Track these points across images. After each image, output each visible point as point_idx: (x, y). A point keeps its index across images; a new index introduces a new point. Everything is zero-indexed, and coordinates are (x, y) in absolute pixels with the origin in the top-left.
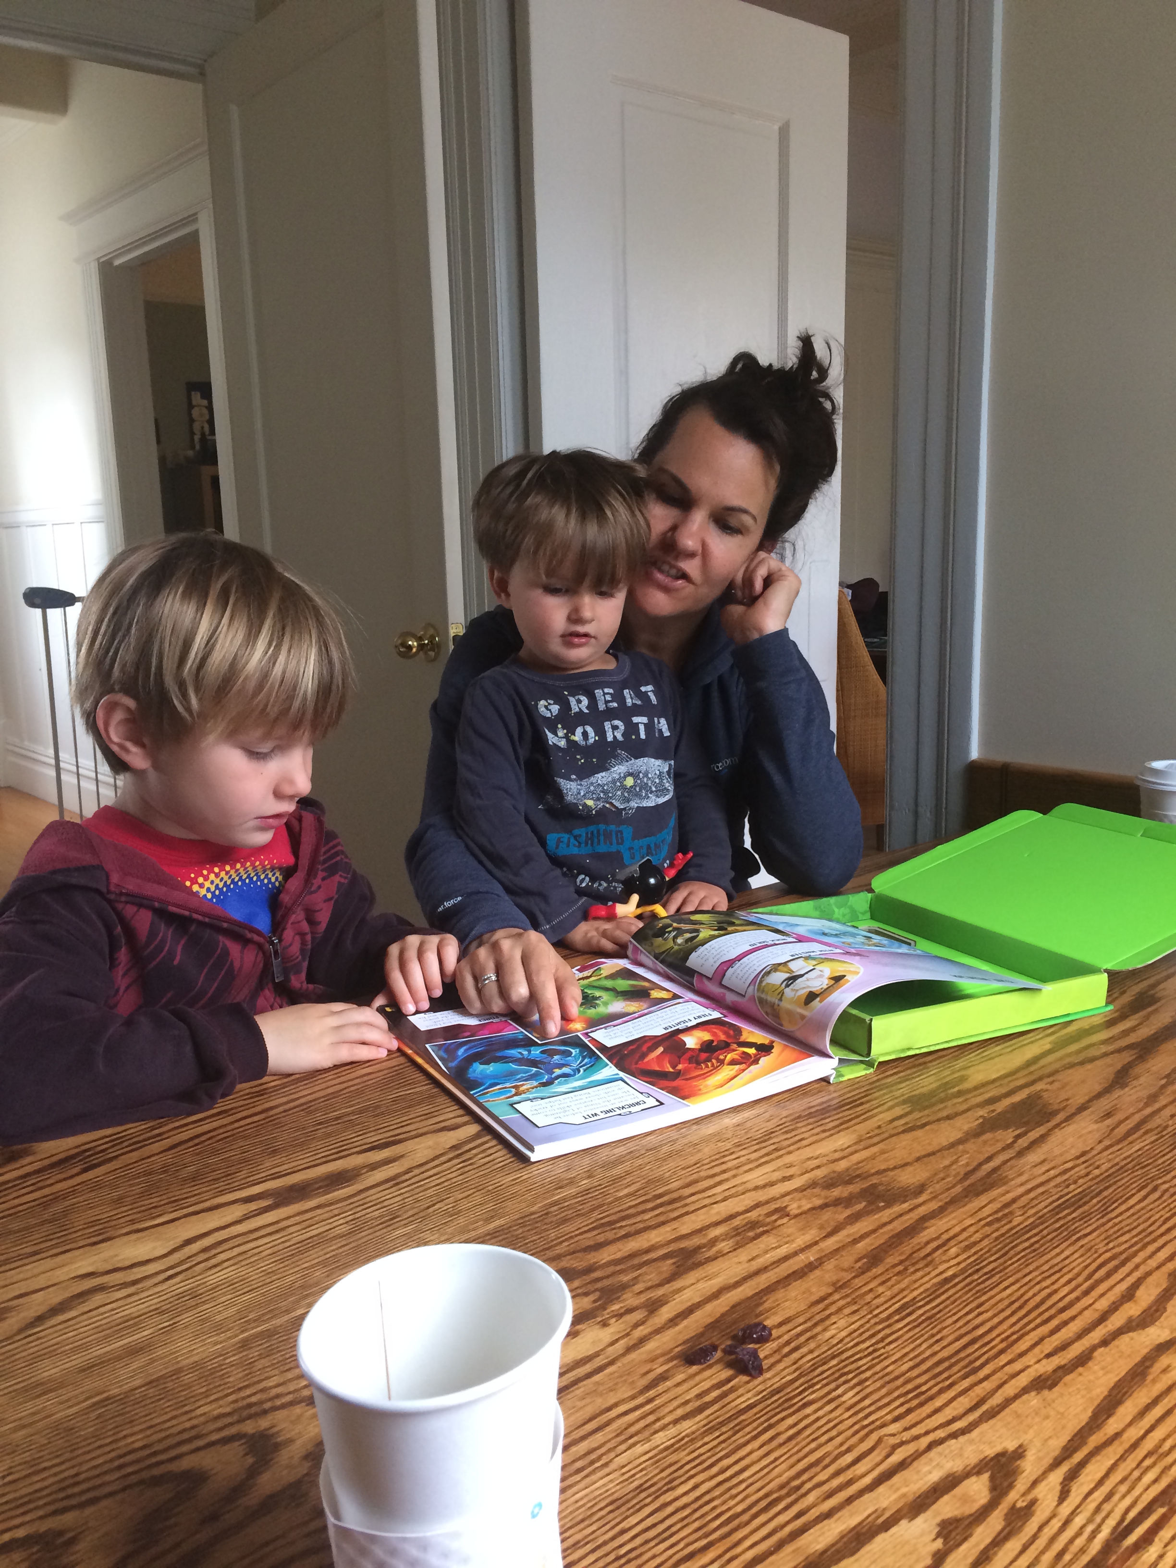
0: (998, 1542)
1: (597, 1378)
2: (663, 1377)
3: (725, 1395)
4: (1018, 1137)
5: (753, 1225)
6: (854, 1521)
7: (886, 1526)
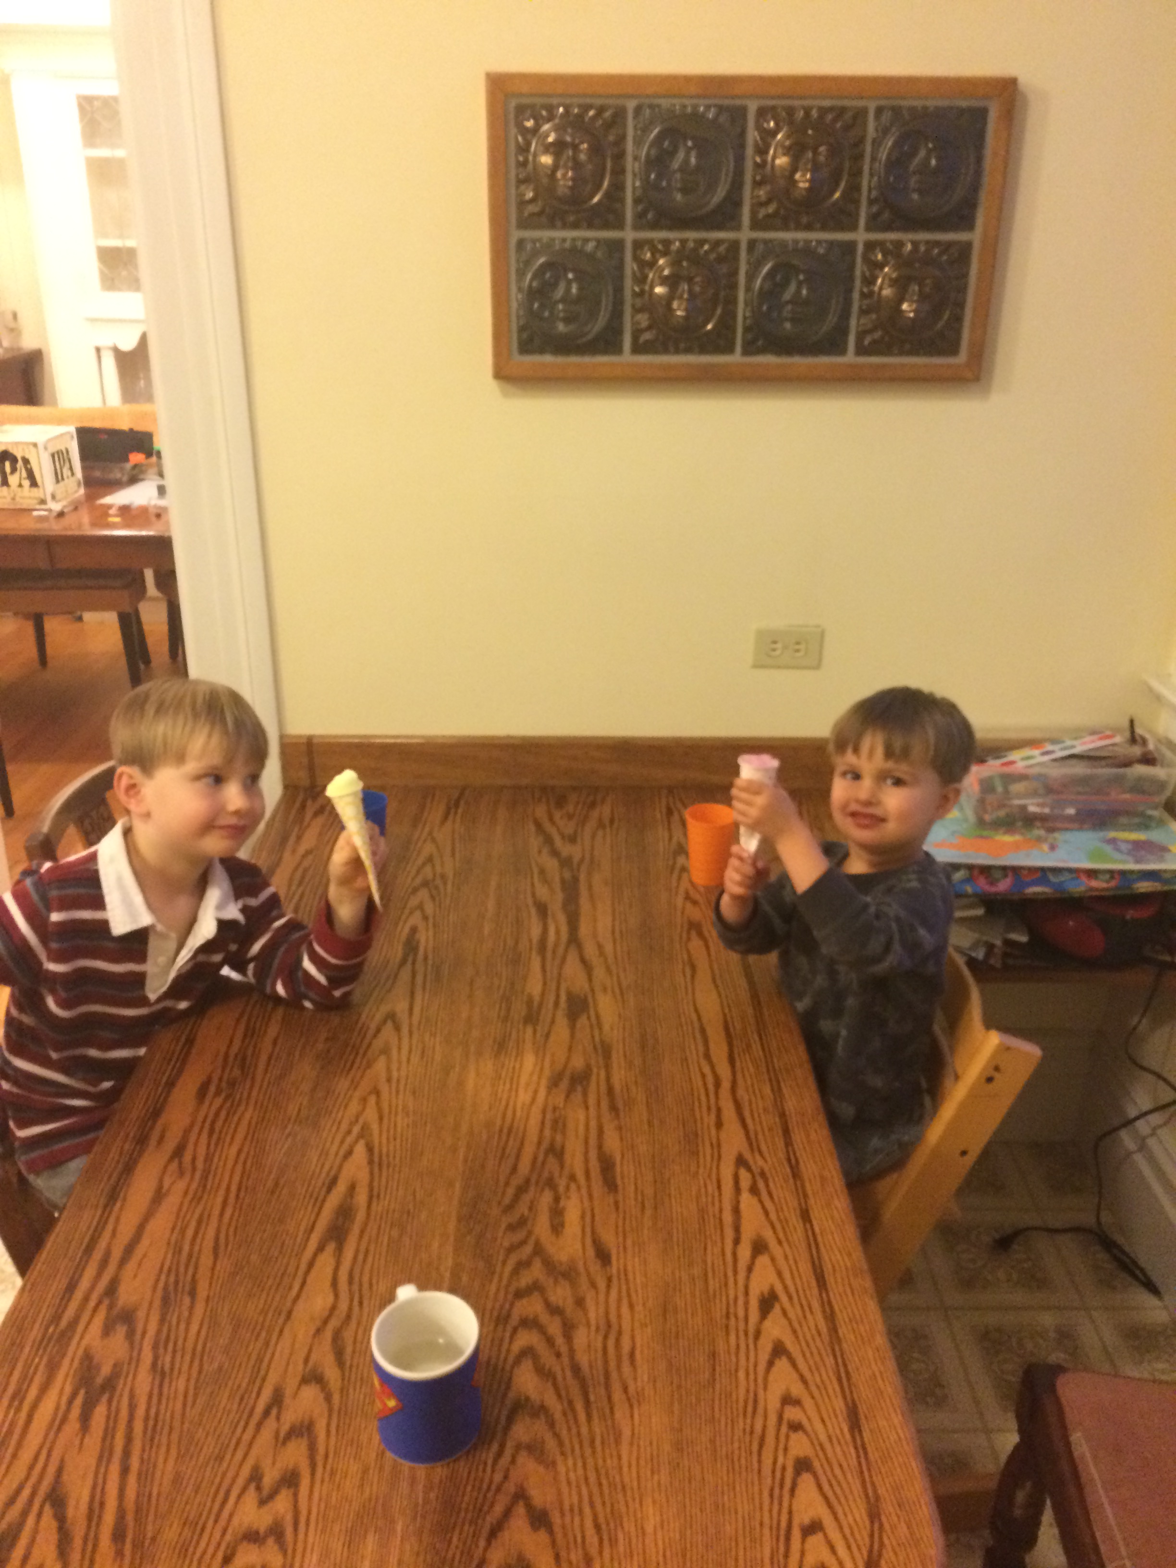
0: (767, 1186)
1: (597, 1218)
2: (616, 1203)
3: (643, 1195)
4: (589, 1018)
5: (555, 1122)
6: (729, 1208)
7: (738, 1202)
